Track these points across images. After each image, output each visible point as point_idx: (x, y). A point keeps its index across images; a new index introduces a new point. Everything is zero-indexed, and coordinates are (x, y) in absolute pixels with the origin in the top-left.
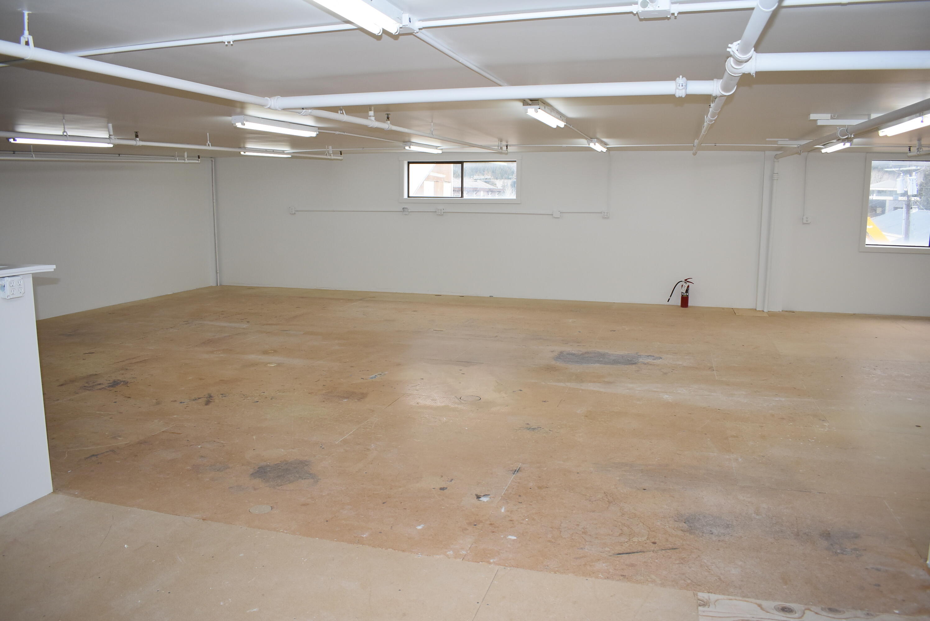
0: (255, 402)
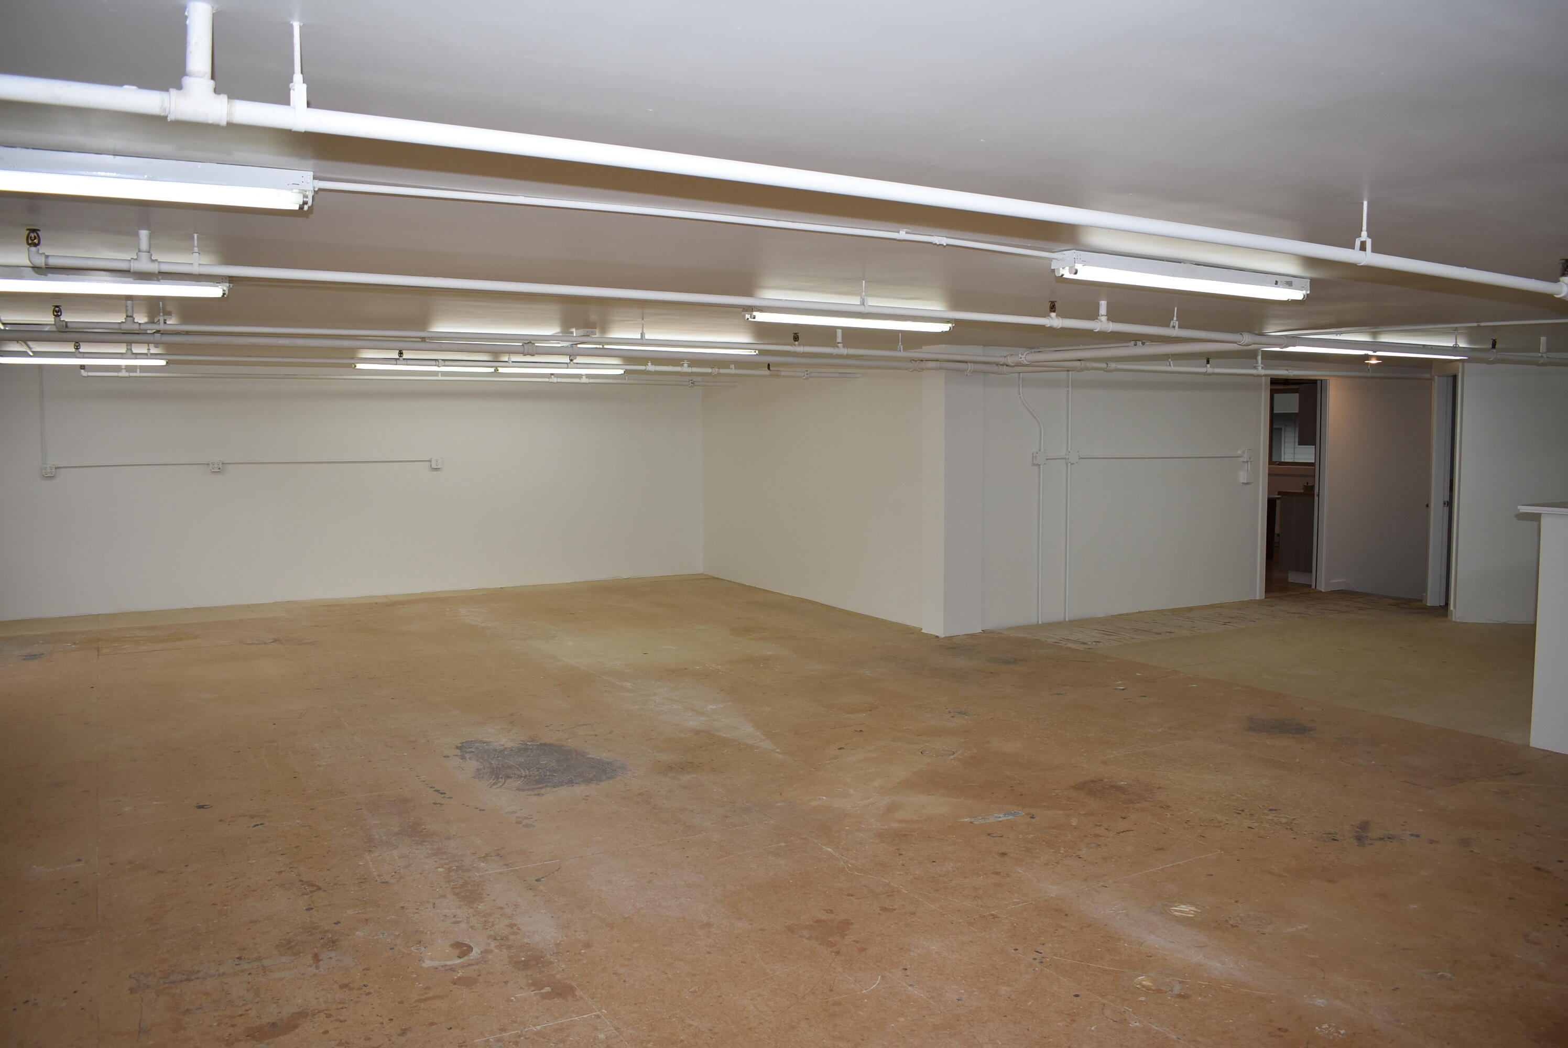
0: (1276, 810)
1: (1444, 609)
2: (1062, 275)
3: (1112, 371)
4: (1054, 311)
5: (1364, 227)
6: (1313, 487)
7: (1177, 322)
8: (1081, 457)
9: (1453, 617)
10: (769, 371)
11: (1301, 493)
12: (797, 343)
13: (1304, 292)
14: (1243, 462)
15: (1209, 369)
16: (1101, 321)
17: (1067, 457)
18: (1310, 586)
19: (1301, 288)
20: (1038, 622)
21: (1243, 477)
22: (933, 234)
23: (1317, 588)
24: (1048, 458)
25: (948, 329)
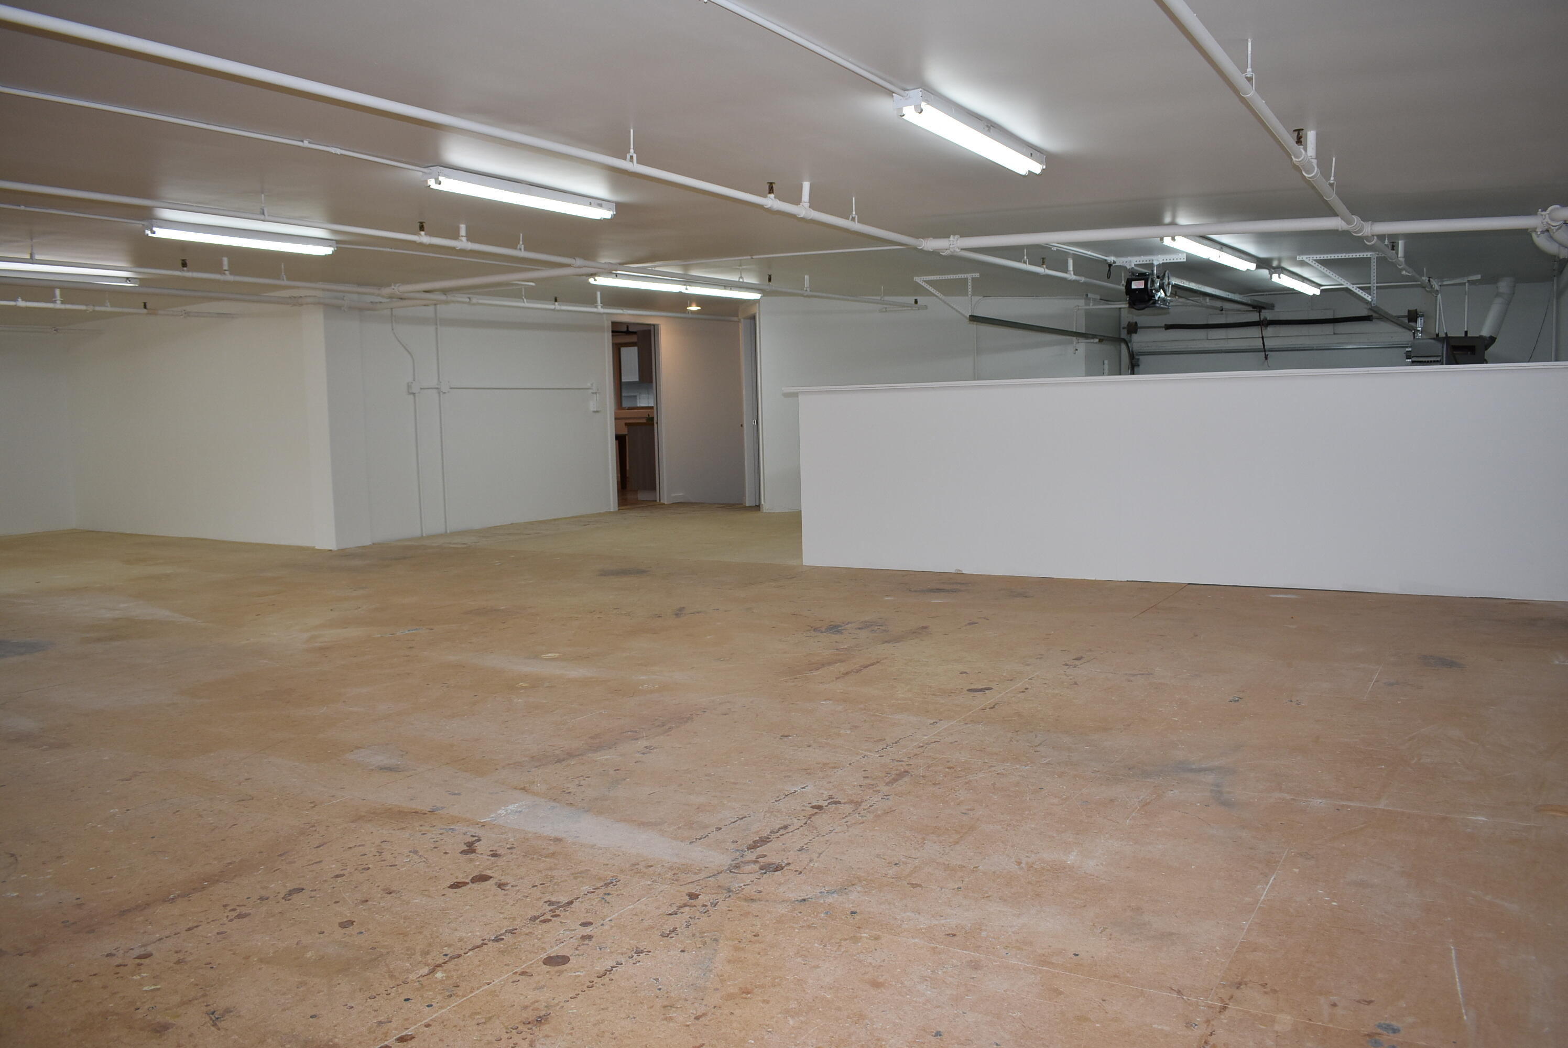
0: (618, 608)
1: (758, 507)
2: (430, 186)
3: (474, 304)
4: (423, 230)
5: (632, 147)
6: (653, 418)
7: (523, 246)
8: (452, 387)
9: (764, 509)
10: (145, 310)
11: (644, 423)
12: (185, 269)
13: (611, 213)
14: (593, 393)
15: (557, 306)
16: (461, 241)
17: (439, 387)
18: (656, 501)
19: (609, 209)
20: (422, 533)
21: (592, 406)
22: (329, 145)
23: (661, 501)
24: (422, 387)
25: (330, 253)
